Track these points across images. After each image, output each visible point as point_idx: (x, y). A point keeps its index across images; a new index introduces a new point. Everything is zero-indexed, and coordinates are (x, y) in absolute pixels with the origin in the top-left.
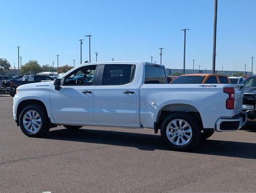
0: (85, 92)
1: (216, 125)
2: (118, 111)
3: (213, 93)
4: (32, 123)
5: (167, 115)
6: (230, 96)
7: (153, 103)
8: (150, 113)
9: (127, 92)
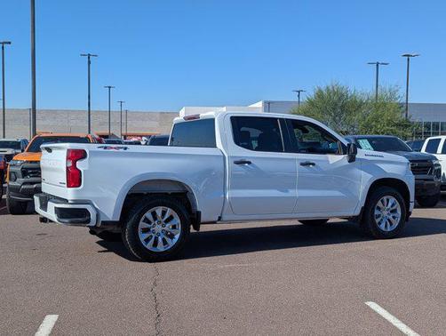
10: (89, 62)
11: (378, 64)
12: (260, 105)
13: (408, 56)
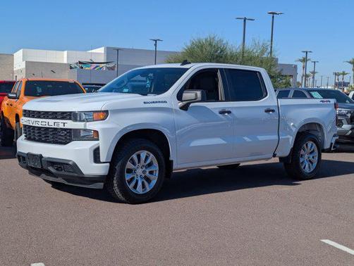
0: (223, 112)
1: (332, 144)
7: (292, 124)
8: (289, 136)
9: (268, 111)
11: (245, 19)
12: (101, 50)
13: (273, 13)
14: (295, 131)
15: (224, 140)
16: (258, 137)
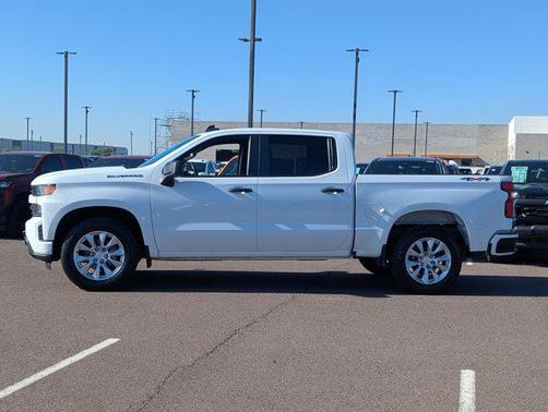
0: (237, 190)
1: (490, 245)
2: (310, 227)
3: (485, 191)
4: (95, 260)
5: (406, 231)
6: (510, 195)
7: (382, 210)
8: (376, 228)
9: (329, 190)
10: (358, 60)
14: (389, 221)
15: (236, 225)
16: (307, 225)
